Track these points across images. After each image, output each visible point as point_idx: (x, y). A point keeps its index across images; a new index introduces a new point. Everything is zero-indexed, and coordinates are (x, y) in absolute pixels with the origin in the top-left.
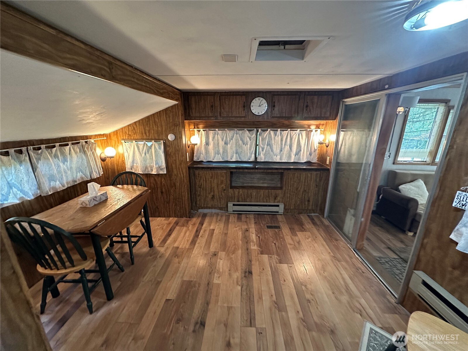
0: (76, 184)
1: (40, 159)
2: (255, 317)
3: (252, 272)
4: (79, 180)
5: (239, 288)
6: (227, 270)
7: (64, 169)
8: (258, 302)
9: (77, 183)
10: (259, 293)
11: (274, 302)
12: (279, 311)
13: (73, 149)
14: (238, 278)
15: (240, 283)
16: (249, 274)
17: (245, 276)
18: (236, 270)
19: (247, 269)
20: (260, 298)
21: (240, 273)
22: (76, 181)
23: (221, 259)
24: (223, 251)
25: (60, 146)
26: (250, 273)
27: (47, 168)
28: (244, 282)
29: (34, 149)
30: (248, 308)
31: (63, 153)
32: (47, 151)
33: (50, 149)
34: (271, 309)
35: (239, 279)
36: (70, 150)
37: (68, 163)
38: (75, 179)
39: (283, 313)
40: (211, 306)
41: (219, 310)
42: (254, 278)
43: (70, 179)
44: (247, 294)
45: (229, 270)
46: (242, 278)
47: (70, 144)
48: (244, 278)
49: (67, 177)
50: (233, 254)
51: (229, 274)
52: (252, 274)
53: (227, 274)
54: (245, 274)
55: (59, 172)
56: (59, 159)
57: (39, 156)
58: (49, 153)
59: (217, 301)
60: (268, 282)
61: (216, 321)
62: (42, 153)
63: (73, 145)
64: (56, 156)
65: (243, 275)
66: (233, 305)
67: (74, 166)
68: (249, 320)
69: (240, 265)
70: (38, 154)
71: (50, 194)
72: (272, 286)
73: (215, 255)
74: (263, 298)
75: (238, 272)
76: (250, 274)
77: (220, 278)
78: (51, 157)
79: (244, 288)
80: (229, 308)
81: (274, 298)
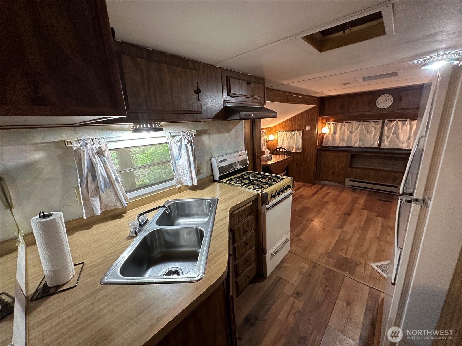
18: (339, 211)
19: (348, 213)
21: (342, 212)
23: (330, 205)
24: (333, 202)
35: (340, 214)
50: (340, 205)
51: (334, 211)
52: (350, 215)
53: (332, 211)
54: (345, 214)
69: (343, 209)
73: (327, 202)
74: (354, 224)
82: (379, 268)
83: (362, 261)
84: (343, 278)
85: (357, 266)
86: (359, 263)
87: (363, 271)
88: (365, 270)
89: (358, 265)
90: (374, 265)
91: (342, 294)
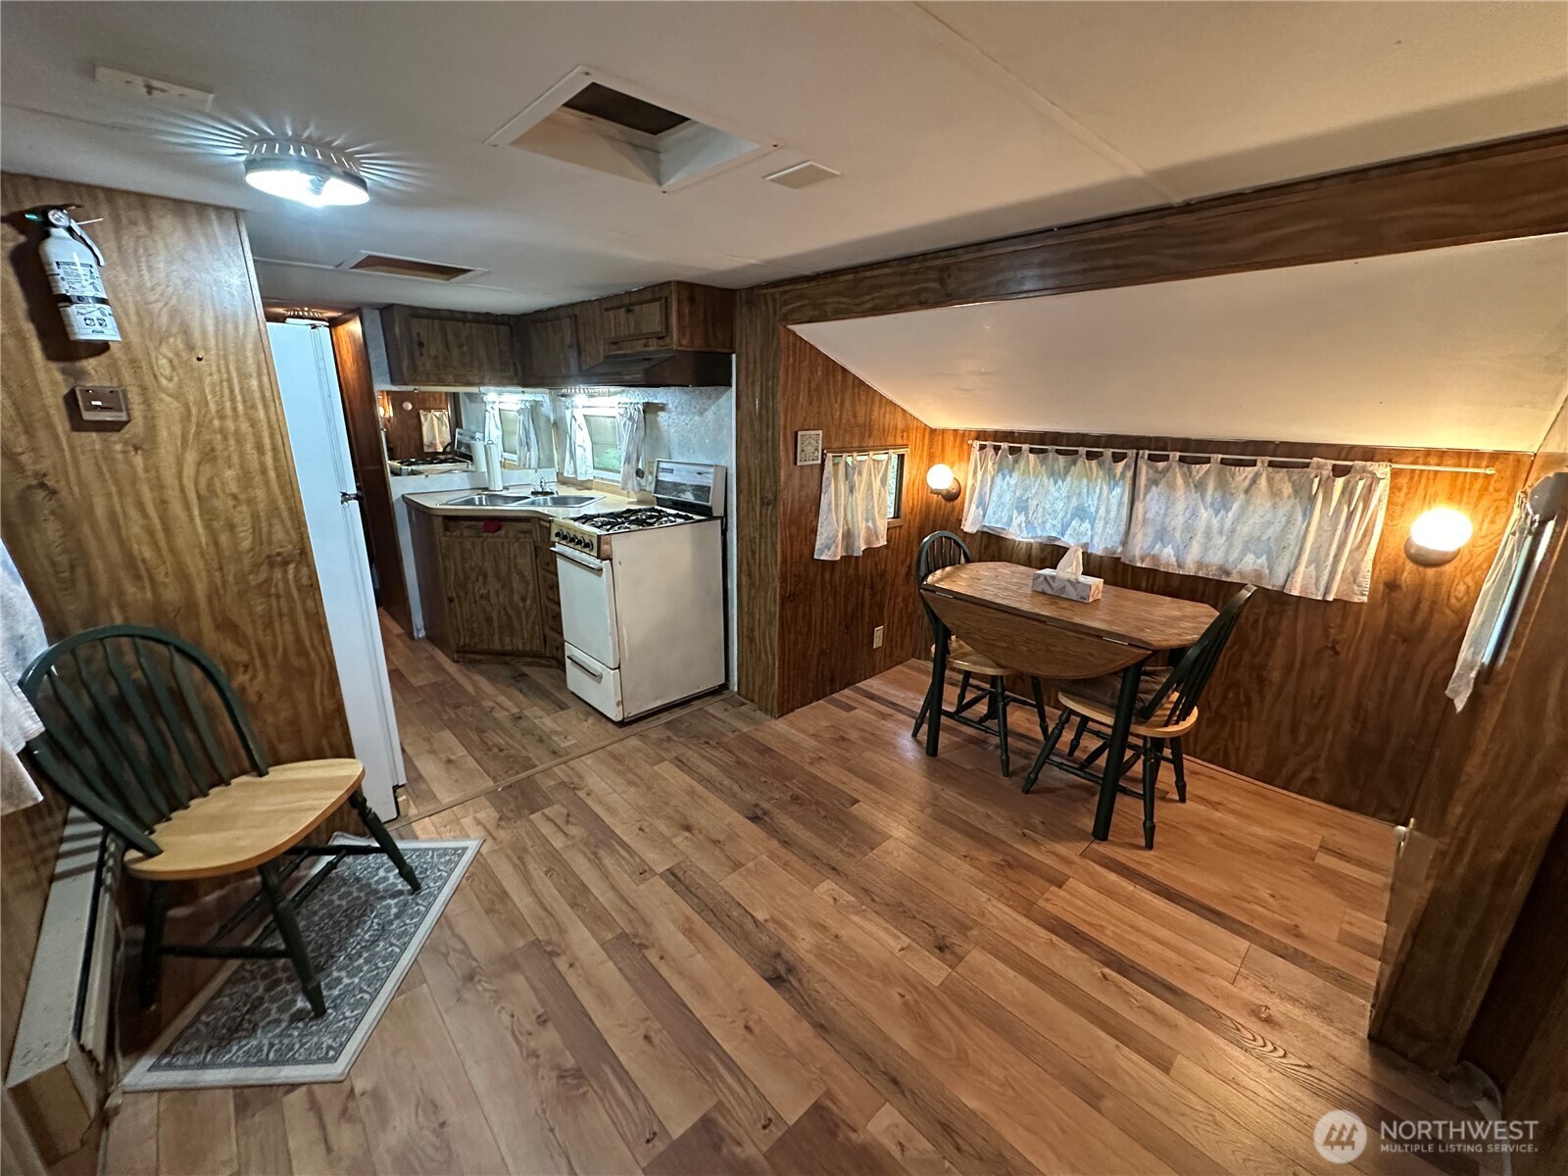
0: (1224, 579)
1: (1156, 483)
2: (673, 888)
3: (775, 987)
4: (1240, 573)
5: (760, 916)
6: (843, 933)
7: (1209, 528)
8: (688, 919)
9: (1229, 580)
10: (700, 938)
11: (647, 947)
12: (624, 936)
13: (1270, 480)
14: (792, 934)
15: (771, 926)
16: (775, 970)
17: (778, 955)
18: (821, 954)
19: (796, 984)
20: (689, 932)
21: (802, 954)
22: (1228, 574)
23: (902, 949)
24: (942, 984)
25: (1223, 462)
26: (776, 980)
27: (1164, 507)
28: (765, 939)
29: (1150, 458)
30: (699, 892)
31: (1223, 485)
32: (1181, 467)
33: (1186, 465)
34: (647, 925)
35: (783, 935)
36: (1254, 481)
37: (1230, 514)
38: (1229, 567)
39: (610, 936)
40: (774, 844)
41: (752, 850)
42: (750, 971)
43: (1215, 558)
44: (729, 917)
45: (837, 936)
46: (781, 942)
47: (1263, 462)
48: (774, 949)
49: (1206, 549)
50: (906, 1004)
51: (825, 927)
52: (770, 980)
53: (829, 922)
54: (786, 963)
55: (1189, 528)
56: (1203, 497)
57: (1158, 476)
58: (1184, 475)
59: (773, 856)
60: (702, 991)
61: (738, 835)
62: (1167, 470)
63: (1270, 469)
64: (1200, 486)
65: (787, 956)
66: (735, 874)
67: (1244, 530)
68: (680, 875)
69: (833, 978)
70: (1156, 471)
71: (1139, 565)
72: (679, 986)
73: (941, 949)
74: (681, 935)
75: (807, 951)
76: (770, 974)
77: (831, 902)
78: (1187, 484)
79: (750, 925)
80: (737, 866)
81: (652, 956)
82: (456, 850)
83: (502, 834)
84: (494, 779)
85: (497, 816)
86: (503, 823)
87: (478, 816)
88: (479, 823)
89: (500, 819)
90: (472, 845)
91: (471, 763)
